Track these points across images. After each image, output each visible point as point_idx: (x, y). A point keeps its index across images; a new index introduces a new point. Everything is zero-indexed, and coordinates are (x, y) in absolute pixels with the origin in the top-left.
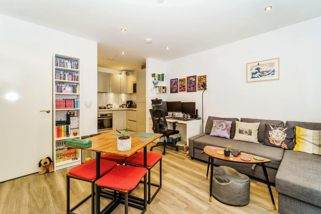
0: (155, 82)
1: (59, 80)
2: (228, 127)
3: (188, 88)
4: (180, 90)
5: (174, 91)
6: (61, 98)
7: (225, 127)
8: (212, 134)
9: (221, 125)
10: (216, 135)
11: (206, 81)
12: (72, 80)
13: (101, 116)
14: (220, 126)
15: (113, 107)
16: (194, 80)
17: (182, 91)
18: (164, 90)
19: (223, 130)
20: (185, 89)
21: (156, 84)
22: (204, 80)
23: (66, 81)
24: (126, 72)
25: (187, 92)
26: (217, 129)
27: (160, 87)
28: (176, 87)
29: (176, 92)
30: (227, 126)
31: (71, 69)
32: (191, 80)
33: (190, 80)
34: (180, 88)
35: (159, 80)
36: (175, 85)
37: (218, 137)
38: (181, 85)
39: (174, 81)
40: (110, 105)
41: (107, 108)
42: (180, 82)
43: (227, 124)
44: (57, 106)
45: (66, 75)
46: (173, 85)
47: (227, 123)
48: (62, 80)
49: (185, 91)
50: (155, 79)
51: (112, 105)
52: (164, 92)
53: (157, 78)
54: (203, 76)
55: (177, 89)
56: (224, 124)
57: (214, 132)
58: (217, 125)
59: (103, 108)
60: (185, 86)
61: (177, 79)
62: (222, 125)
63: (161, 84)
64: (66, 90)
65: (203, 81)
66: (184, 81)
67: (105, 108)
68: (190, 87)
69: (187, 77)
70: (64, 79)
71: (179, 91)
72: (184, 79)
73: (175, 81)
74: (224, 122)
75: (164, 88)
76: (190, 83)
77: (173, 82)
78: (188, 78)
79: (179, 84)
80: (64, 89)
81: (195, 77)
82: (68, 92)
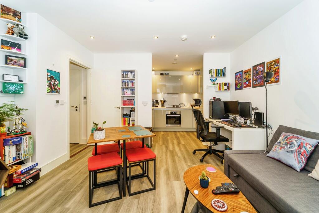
0: (213, 79)
1: (125, 87)
2: (303, 149)
3: (254, 82)
4: (245, 85)
5: (239, 87)
6: (125, 99)
7: (296, 148)
8: (271, 154)
9: (289, 143)
10: (276, 157)
11: (279, 68)
12: (132, 86)
13: (171, 113)
14: (287, 145)
15: (186, 106)
16: (262, 69)
17: (247, 86)
18: (226, 87)
19: (290, 152)
20: (250, 83)
21: (214, 81)
22: (277, 67)
23: (129, 87)
24: (196, 72)
25: (253, 87)
26: (281, 148)
27: (220, 84)
28: (241, 81)
29: (241, 88)
30: (300, 147)
31: (132, 78)
32: (258, 70)
33: (256, 71)
34: (245, 83)
35: (219, 76)
36: (240, 80)
37: (279, 161)
38: (246, 78)
39: (238, 74)
40: (182, 104)
41: (179, 107)
42: (245, 74)
43: (302, 143)
44: (124, 104)
45: (129, 83)
46: (237, 80)
47: (302, 141)
48: (127, 87)
49: (250, 86)
50: (212, 76)
51: (184, 104)
52: (226, 90)
53: (214, 75)
54: (274, 61)
55: (242, 85)
56: (295, 143)
57: (274, 152)
58: (282, 142)
59: (176, 106)
60: (251, 79)
61: (242, 71)
62: (291, 143)
63: (221, 80)
64: (127, 93)
65: (274, 69)
66: (249, 72)
67: (177, 107)
68: (256, 81)
69: (253, 67)
70: (128, 86)
71: (244, 87)
72: (250, 70)
73: (240, 74)
74: (298, 138)
75: (225, 84)
76: (257, 74)
77: (237, 76)
78: (255, 67)
79: (244, 77)
80: (126, 93)
81: (262, 64)
82: (128, 94)
